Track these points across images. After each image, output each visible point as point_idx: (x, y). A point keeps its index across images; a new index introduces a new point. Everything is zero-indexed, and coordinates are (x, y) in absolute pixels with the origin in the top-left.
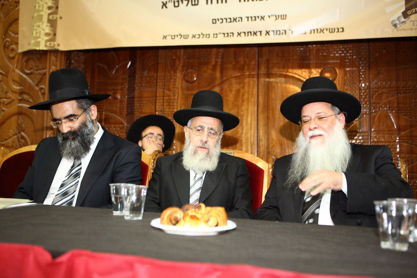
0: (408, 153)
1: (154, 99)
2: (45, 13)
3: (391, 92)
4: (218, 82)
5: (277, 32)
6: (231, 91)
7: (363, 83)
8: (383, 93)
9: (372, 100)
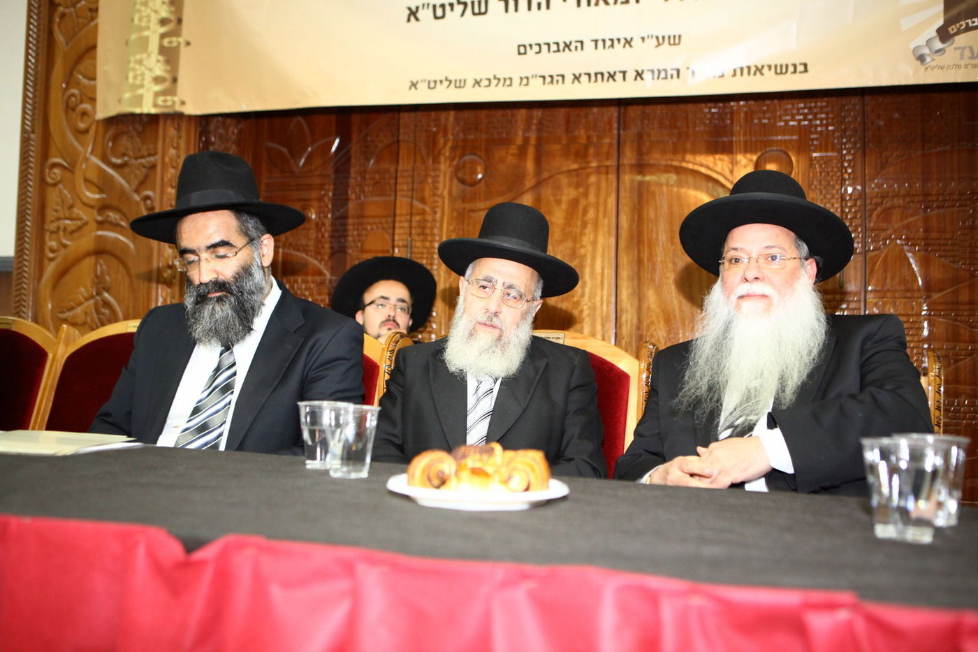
0: (948, 340)
1: (390, 220)
2: (154, 33)
3: (911, 204)
4: (530, 182)
5: (660, 74)
6: (559, 202)
7: (848, 185)
8: (893, 207)
9: (870, 222)
